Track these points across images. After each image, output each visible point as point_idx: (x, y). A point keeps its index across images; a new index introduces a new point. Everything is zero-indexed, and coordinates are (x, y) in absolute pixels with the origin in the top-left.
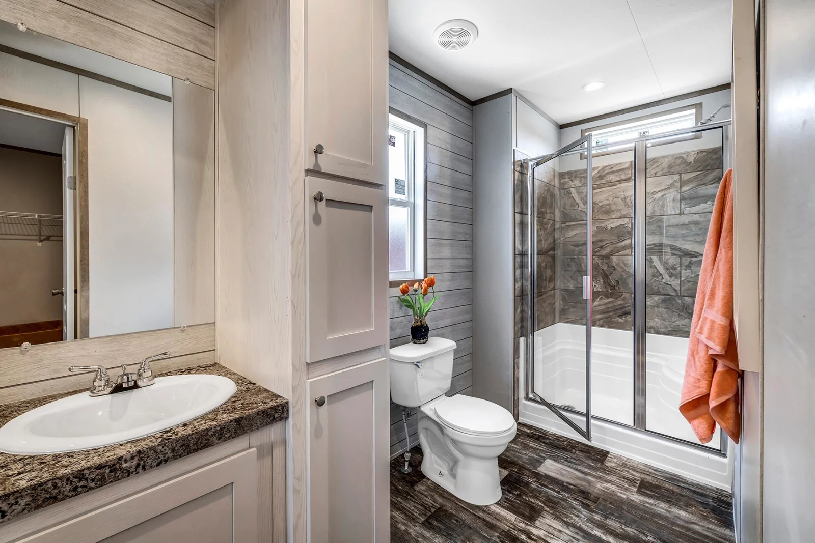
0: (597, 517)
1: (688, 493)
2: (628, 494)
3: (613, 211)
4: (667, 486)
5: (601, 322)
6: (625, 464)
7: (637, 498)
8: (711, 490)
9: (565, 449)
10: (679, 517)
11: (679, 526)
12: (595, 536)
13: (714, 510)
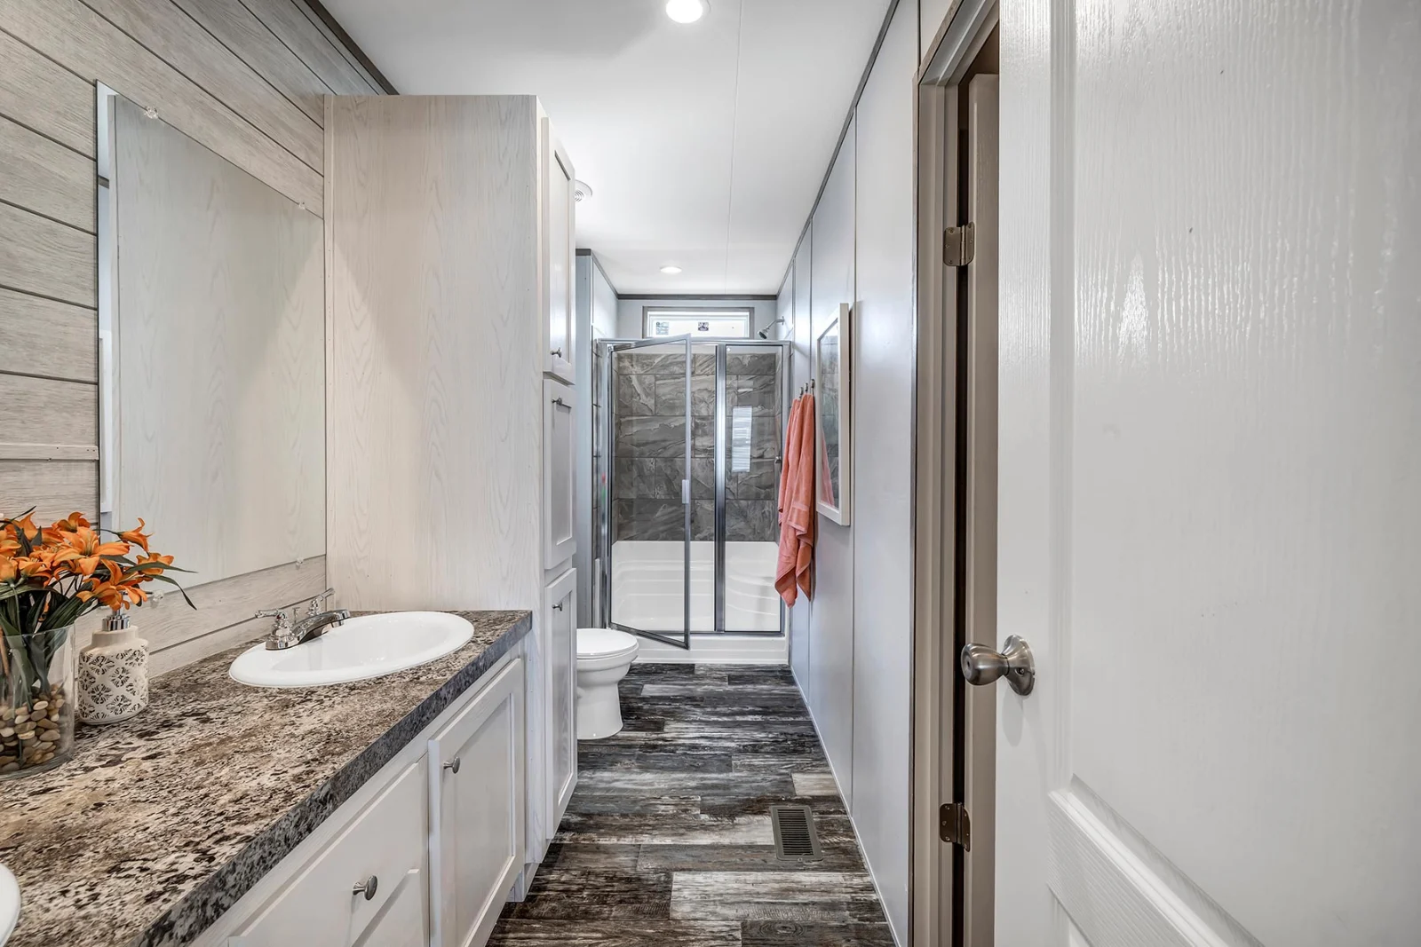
0: (709, 710)
1: (763, 673)
2: (724, 687)
3: (677, 407)
4: (747, 673)
5: (664, 535)
6: (711, 669)
7: (730, 688)
8: (776, 667)
9: (655, 673)
10: (762, 690)
11: (765, 695)
12: (714, 721)
13: (782, 678)
